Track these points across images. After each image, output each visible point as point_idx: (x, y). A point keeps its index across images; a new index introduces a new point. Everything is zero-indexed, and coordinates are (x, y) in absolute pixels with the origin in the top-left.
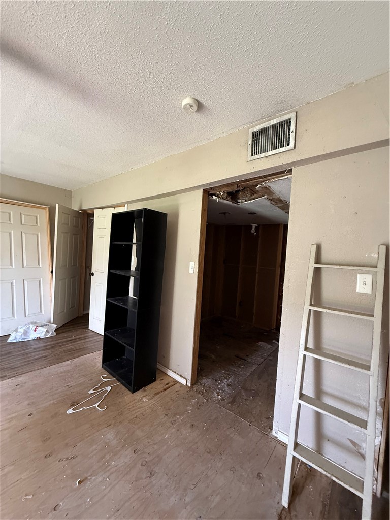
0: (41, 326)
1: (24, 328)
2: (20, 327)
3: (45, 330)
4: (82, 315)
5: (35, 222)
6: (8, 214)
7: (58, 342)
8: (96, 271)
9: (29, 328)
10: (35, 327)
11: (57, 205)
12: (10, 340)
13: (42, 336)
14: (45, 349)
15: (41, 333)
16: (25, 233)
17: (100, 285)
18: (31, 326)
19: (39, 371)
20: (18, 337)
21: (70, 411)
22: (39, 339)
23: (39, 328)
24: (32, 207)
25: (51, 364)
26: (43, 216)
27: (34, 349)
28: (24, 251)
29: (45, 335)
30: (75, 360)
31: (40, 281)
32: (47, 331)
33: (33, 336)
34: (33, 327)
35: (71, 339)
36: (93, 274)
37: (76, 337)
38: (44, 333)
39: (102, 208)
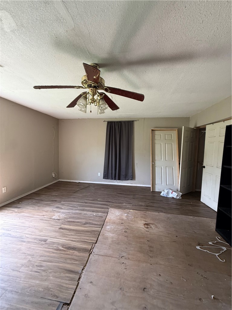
0: (175, 192)
1: (167, 190)
2: (165, 189)
3: (177, 194)
4: (194, 191)
5: (171, 138)
6: (160, 136)
7: (183, 203)
8: (207, 165)
9: (169, 191)
10: (172, 191)
11: (183, 127)
12: (161, 194)
13: (175, 197)
14: (177, 204)
15: (174, 195)
16: (167, 144)
17: (210, 174)
18: (170, 190)
19: (177, 215)
20: (165, 194)
21: (198, 247)
22: (173, 198)
23: (174, 192)
24: (170, 130)
25: (182, 214)
26: (174, 134)
27: (172, 203)
28: (166, 153)
29: (176, 197)
30: (196, 218)
31: (173, 168)
32: (177, 195)
33: (171, 196)
34: (171, 191)
35: (190, 203)
36: (204, 167)
37: (193, 204)
38: (176, 196)
39: (213, 123)
